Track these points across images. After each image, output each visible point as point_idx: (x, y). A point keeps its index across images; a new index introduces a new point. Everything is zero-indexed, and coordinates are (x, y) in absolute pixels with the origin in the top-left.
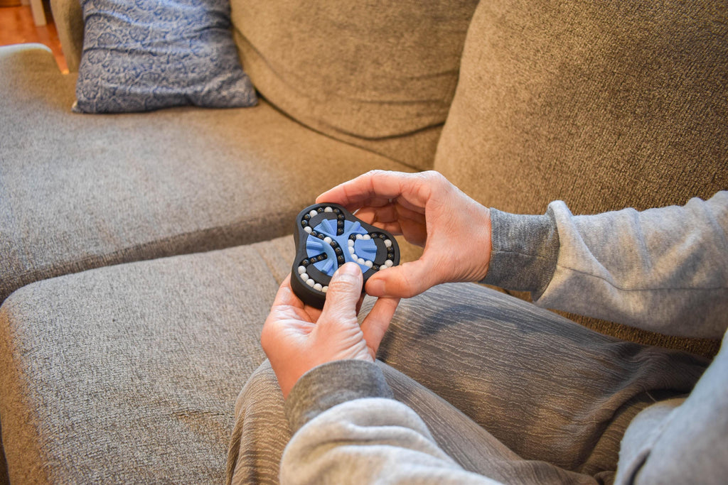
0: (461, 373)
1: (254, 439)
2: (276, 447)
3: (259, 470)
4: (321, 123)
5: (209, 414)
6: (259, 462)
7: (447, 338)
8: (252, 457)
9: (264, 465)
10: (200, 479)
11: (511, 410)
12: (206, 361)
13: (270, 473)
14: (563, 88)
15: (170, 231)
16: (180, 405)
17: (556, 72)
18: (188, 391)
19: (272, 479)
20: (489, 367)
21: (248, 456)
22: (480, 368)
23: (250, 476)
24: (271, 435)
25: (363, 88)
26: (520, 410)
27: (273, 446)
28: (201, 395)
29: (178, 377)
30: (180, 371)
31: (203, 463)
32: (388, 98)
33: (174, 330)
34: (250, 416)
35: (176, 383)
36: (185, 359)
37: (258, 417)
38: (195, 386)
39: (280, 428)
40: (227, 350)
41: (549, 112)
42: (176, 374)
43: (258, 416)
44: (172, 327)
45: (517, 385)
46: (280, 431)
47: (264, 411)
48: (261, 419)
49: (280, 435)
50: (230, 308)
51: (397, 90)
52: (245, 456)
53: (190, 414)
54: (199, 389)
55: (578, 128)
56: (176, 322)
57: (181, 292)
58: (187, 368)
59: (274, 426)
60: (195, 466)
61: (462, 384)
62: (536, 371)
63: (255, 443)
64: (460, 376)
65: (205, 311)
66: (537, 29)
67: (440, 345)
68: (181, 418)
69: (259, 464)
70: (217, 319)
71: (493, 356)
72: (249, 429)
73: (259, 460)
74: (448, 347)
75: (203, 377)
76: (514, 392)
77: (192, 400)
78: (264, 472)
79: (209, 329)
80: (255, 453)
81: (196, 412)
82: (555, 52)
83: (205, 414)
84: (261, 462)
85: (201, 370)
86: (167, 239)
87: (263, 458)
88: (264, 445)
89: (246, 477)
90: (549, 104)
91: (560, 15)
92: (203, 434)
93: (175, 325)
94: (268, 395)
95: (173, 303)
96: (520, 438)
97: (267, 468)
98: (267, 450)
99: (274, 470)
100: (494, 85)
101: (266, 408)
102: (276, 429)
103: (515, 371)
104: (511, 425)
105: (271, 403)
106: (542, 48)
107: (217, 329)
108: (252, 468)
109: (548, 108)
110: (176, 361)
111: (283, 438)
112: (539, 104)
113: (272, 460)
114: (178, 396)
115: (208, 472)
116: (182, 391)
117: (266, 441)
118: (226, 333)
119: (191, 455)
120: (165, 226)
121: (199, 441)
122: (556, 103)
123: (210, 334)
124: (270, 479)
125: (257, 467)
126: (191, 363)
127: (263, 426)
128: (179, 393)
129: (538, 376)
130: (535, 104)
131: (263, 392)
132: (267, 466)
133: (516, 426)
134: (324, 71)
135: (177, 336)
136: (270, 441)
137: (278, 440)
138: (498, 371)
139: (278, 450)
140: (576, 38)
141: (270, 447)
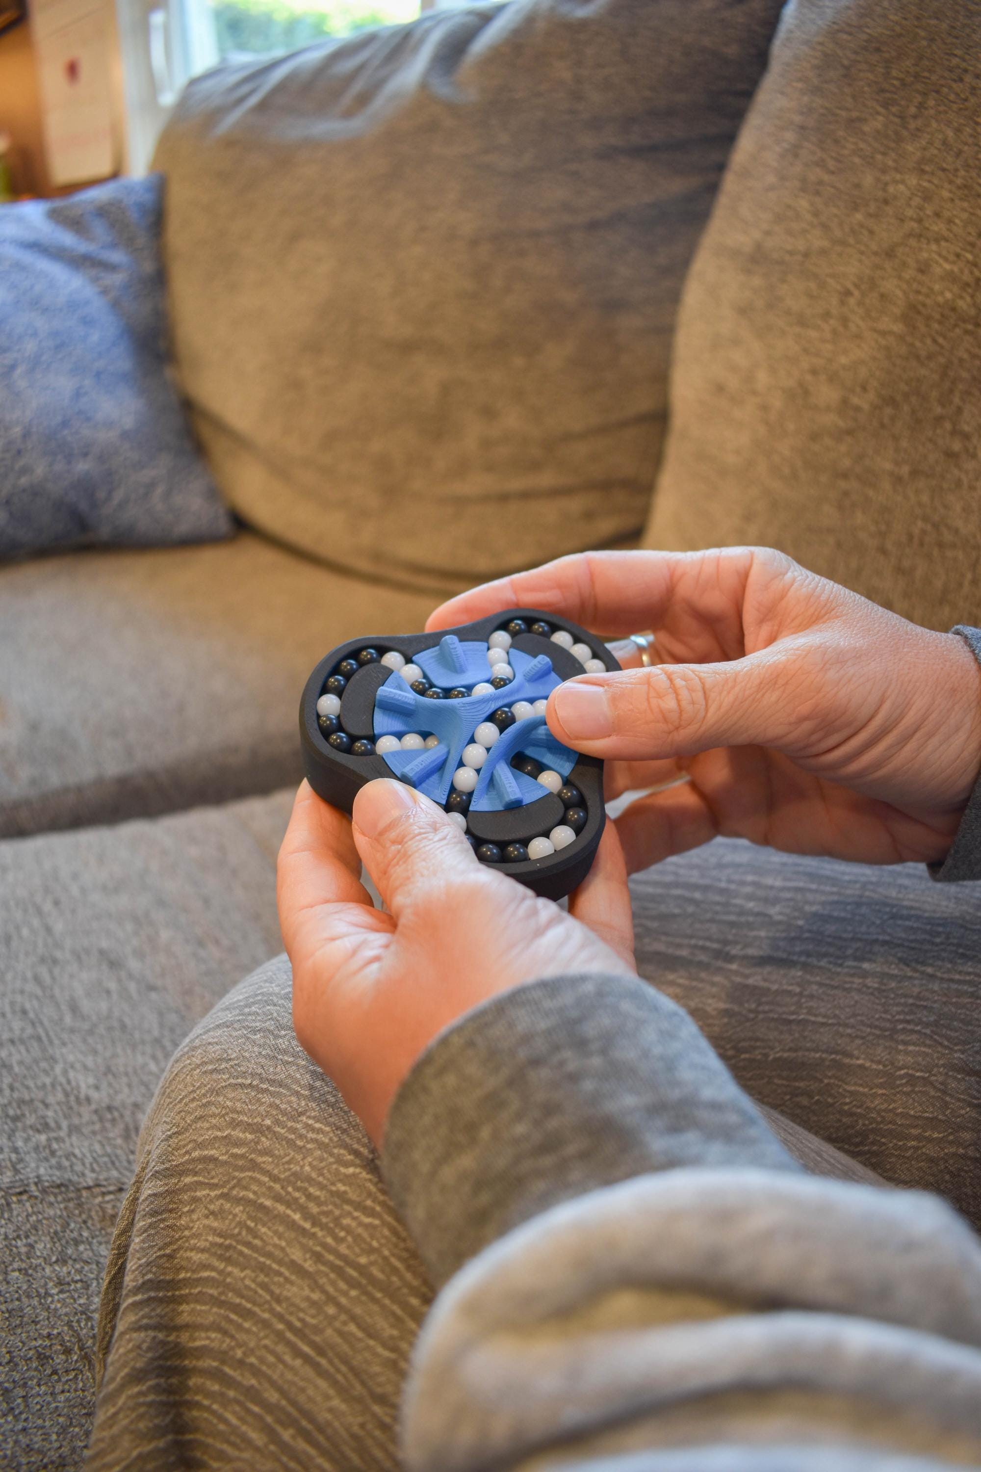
0: (750, 1011)
1: (167, 1245)
2: (229, 1260)
3: (184, 1337)
4: (377, 557)
5: (96, 1190)
6: (186, 1313)
7: (697, 926)
8: (161, 1300)
9: (199, 1320)
10: (55, 1372)
11: (907, 1094)
12: (100, 1060)
13: (215, 1345)
14: (918, 357)
15: (33, 782)
16: (17, 1171)
17: (898, 328)
18: (43, 1138)
19: (223, 1362)
20: (821, 985)
21: (150, 1299)
22: (798, 990)
23: (153, 1359)
24: (215, 1224)
25: (461, 468)
26: (932, 1093)
27: (221, 1258)
28: (79, 1146)
29: (21, 1102)
30: (28, 1088)
31: (69, 1324)
32: (517, 484)
33: (22, 992)
34: (156, 1175)
35: (16, 1119)
36: (46, 1060)
37: (183, 1173)
38: (64, 1124)
39: (238, 1201)
40: (156, 1033)
41: (893, 419)
42: (16, 1095)
43: (178, 1172)
44: (18, 984)
45: (908, 1022)
46: (238, 1210)
47: (196, 1154)
48: (188, 1180)
49: (239, 1223)
50: (165, 935)
51: (535, 466)
52: (139, 1297)
53: (44, 1191)
54: (74, 1129)
55: (966, 437)
56: (29, 975)
57: (48, 907)
58: (48, 1081)
59: (223, 1196)
60: (45, 1332)
61: (757, 1039)
62: (952, 980)
63: (171, 1257)
64: (748, 1020)
65: (104, 944)
66: (838, 249)
67: (679, 946)
68: (19, 1201)
69: (185, 1318)
70: (134, 964)
71: (825, 955)
72: (154, 1213)
73: (184, 1307)
74: (703, 948)
75: (88, 1100)
76: (905, 1043)
77: (53, 1161)
78: (198, 1343)
79: (113, 985)
80: (173, 1284)
81: (59, 1186)
82: (890, 285)
83: (85, 1193)
84: (190, 1313)
85: (84, 1082)
86: (27, 803)
87: (199, 1299)
88: (196, 1257)
89: (139, 1365)
90: (891, 401)
91: (889, 210)
92: (77, 1243)
93: (25, 980)
94: (204, 1105)
95: (25, 932)
96: (950, 1173)
97: (207, 1329)
98: (205, 1274)
99: (225, 1333)
100: (754, 393)
101: (201, 1146)
102: (227, 1206)
103: (893, 985)
104: (917, 1138)
105: (214, 1127)
106: (856, 286)
107: (132, 987)
108: (161, 1336)
109: (888, 411)
110: (21, 1063)
111: (249, 1229)
112: (866, 407)
113: (221, 1304)
114: (15, 1150)
115: (81, 1349)
116: (27, 1140)
117: (202, 1244)
118: (154, 996)
119: (35, 1302)
120: (25, 773)
121: (63, 1260)
122: (906, 396)
123: (115, 996)
124: (215, 1364)
125: (177, 1328)
126: (58, 1069)
127: (195, 1200)
128: (20, 1143)
129: (960, 994)
130: (857, 409)
131: (193, 1099)
132: (207, 1322)
133: (930, 1140)
134: (376, 446)
135: (28, 1006)
136: (214, 1244)
137: (232, 1236)
138: (848, 990)
139: (236, 1271)
140: (934, 247)
141: (216, 1263)
